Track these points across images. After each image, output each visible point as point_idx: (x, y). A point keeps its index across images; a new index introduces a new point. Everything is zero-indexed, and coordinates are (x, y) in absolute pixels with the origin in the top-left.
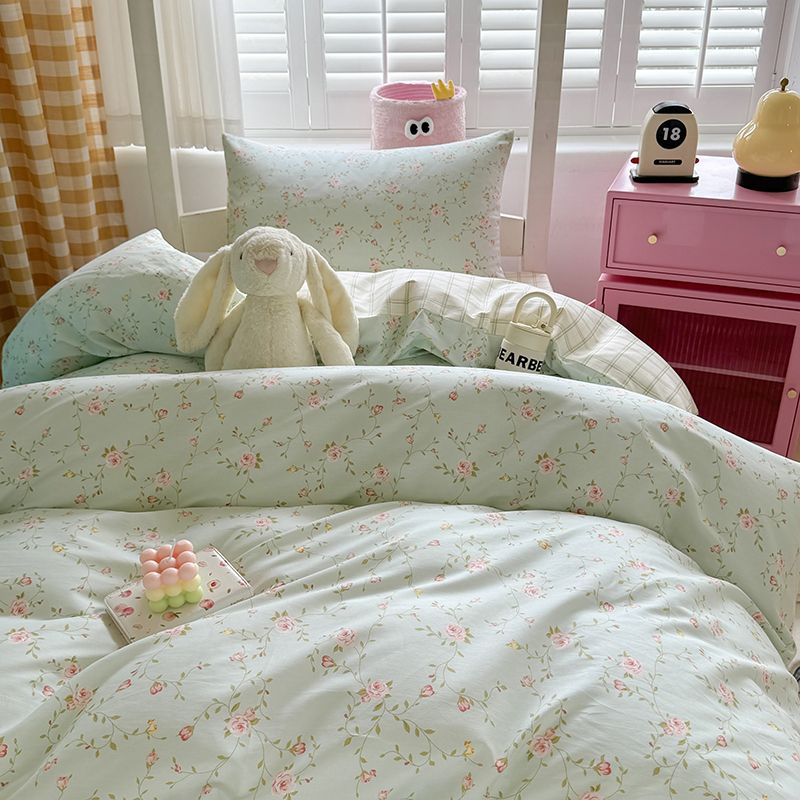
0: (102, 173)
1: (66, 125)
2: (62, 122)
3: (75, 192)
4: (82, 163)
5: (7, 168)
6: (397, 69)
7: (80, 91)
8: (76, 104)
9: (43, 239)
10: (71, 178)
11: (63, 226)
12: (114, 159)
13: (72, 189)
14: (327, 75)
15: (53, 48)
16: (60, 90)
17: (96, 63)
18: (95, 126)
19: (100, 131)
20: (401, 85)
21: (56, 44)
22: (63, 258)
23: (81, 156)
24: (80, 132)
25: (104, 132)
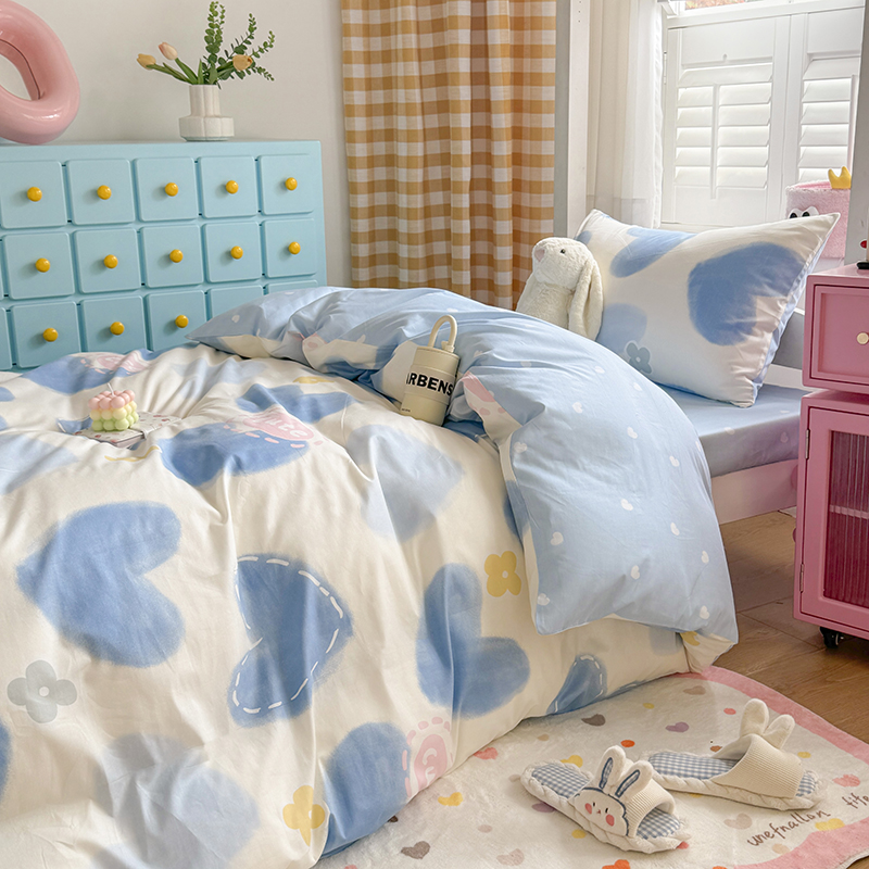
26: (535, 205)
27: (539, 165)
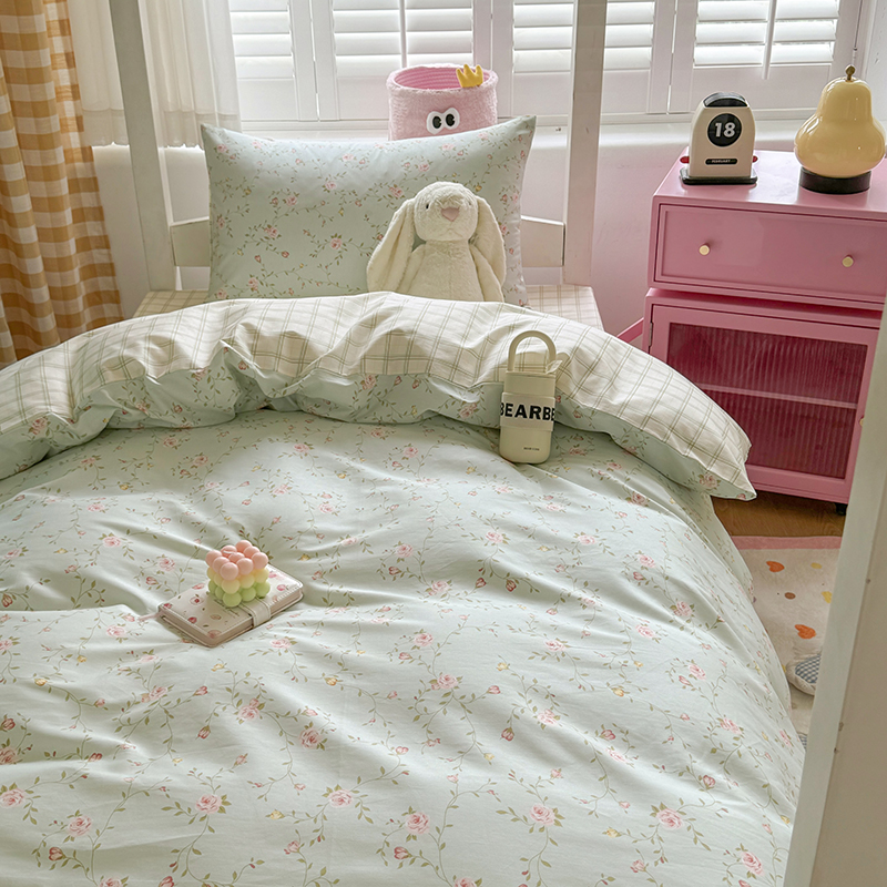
0: (79, 176)
1: (37, 124)
2: (32, 119)
3: (49, 199)
4: (56, 166)
7: (53, 83)
10: (43, 183)
11: (35, 238)
12: (92, 160)
13: (45, 196)
14: (337, 58)
15: (22, 35)
16: (29, 83)
17: (70, 50)
18: (70, 122)
19: (76, 127)
20: (422, 69)
21: (25, 31)
22: (37, 275)
23: (55, 158)
24: (54, 131)
25: (80, 128)
26: (44, 131)
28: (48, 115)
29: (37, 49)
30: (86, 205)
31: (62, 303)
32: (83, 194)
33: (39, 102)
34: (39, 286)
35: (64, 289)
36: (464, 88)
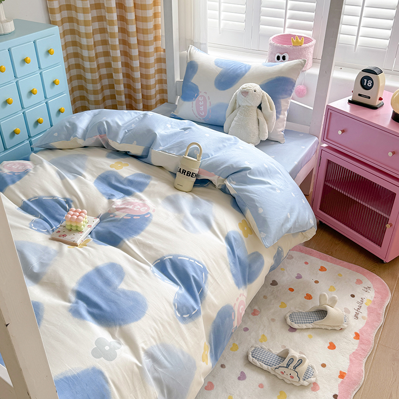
1: (143, 37)
2: (142, 35)
4: (149, 53)
5: (119, 51)
6: (290, 27)
8: (149, 28)
9: (131, 81)
10: (143, 58)
11: (140, 76)
13: (144, 62)
14: (261, 26)
15: (141, 5)
16: (142, 22)
21: (142, 3)
22: (138, 89)
23: (149, 50)
24: (149, 40)
26: (146, 40)
27: (147, 22)
28: (148, 34)
29: (146, 10)
30: (163, 68)
31: (146, 100)
32: (162, 64)
33: (145, 29)
34: (139, 93)
35: (147, 96)
36: (293, 46)
